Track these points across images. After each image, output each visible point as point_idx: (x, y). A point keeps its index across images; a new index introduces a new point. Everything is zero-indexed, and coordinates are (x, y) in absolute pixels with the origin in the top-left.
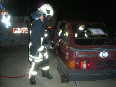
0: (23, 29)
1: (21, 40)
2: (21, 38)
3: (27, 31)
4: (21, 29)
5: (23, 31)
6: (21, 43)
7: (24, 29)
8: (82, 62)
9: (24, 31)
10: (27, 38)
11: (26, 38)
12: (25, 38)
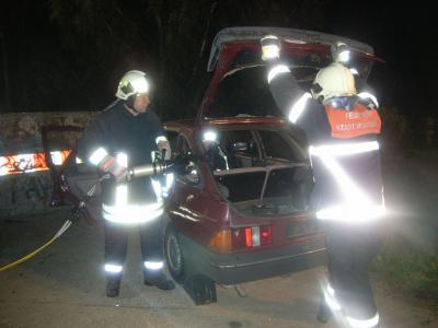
0: (17, 158)
1: (13, 201)
2: (13, 194)
3: (32, 167)
4: (12, 161)
5: (17, 169)
6: (13, 213)
7: (22, 160)
8: (248, 230)
9: (22, 166)
10: (32, 190)
11: (31, 193)
12: (27, 192)
